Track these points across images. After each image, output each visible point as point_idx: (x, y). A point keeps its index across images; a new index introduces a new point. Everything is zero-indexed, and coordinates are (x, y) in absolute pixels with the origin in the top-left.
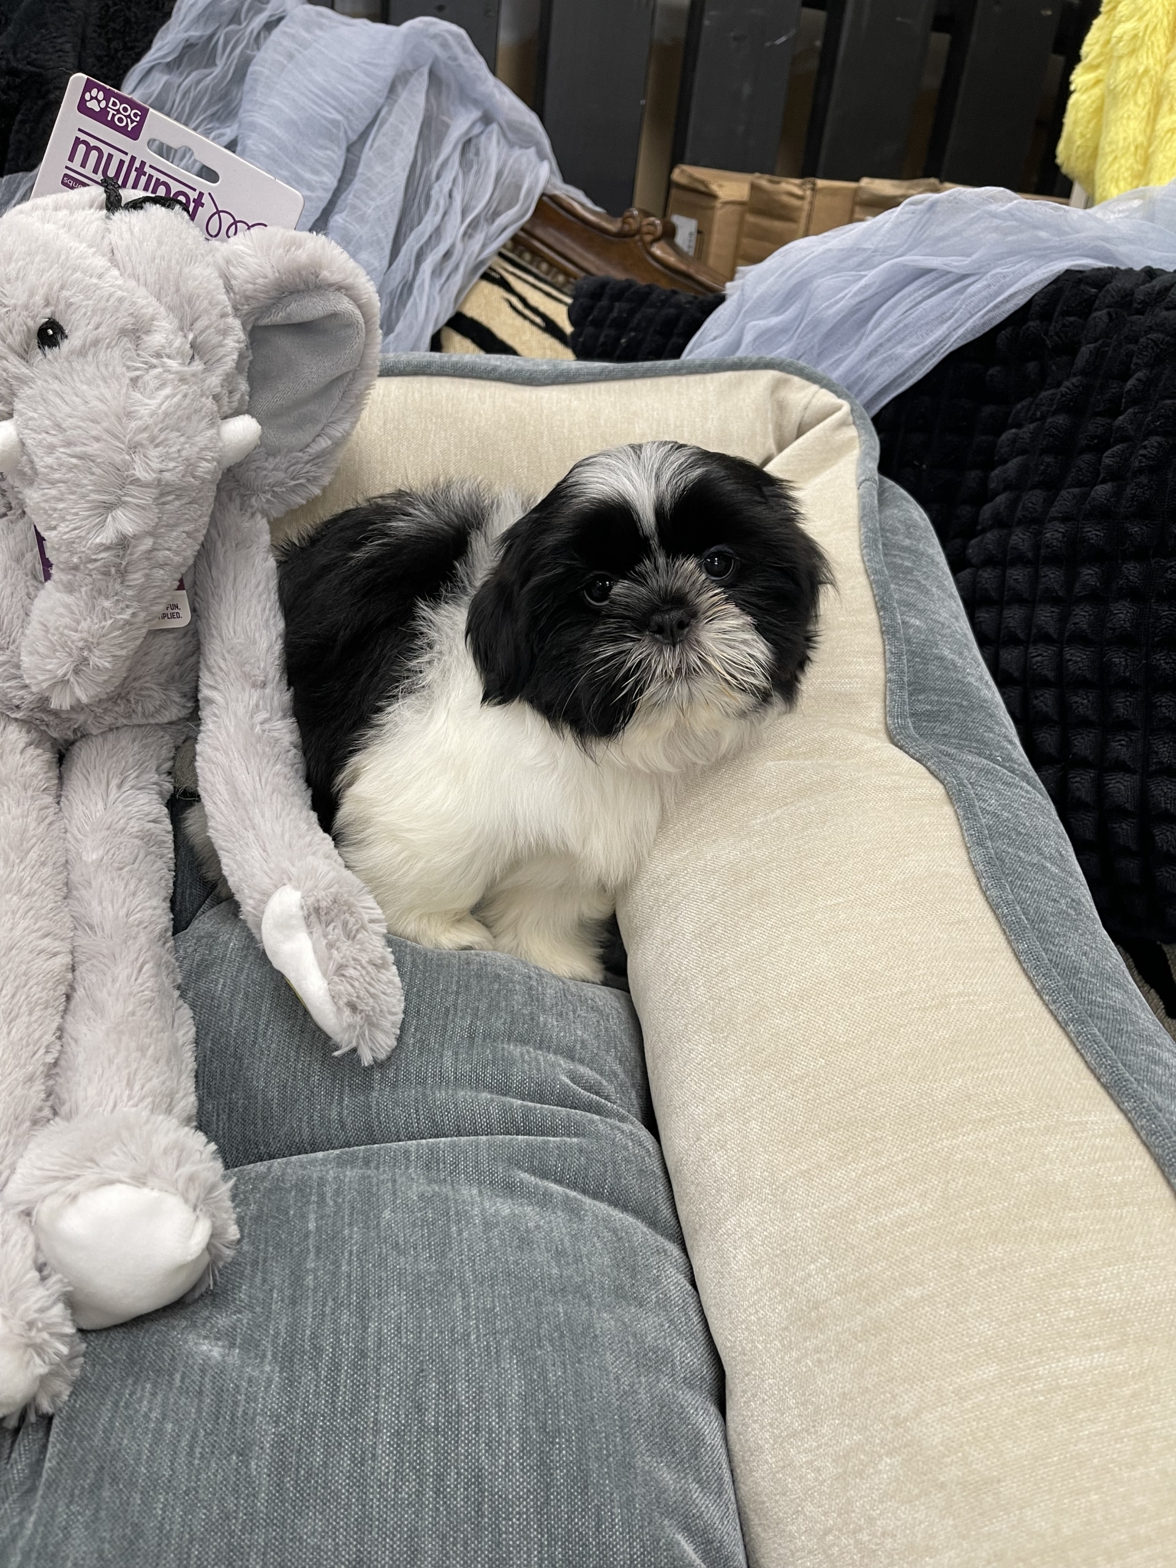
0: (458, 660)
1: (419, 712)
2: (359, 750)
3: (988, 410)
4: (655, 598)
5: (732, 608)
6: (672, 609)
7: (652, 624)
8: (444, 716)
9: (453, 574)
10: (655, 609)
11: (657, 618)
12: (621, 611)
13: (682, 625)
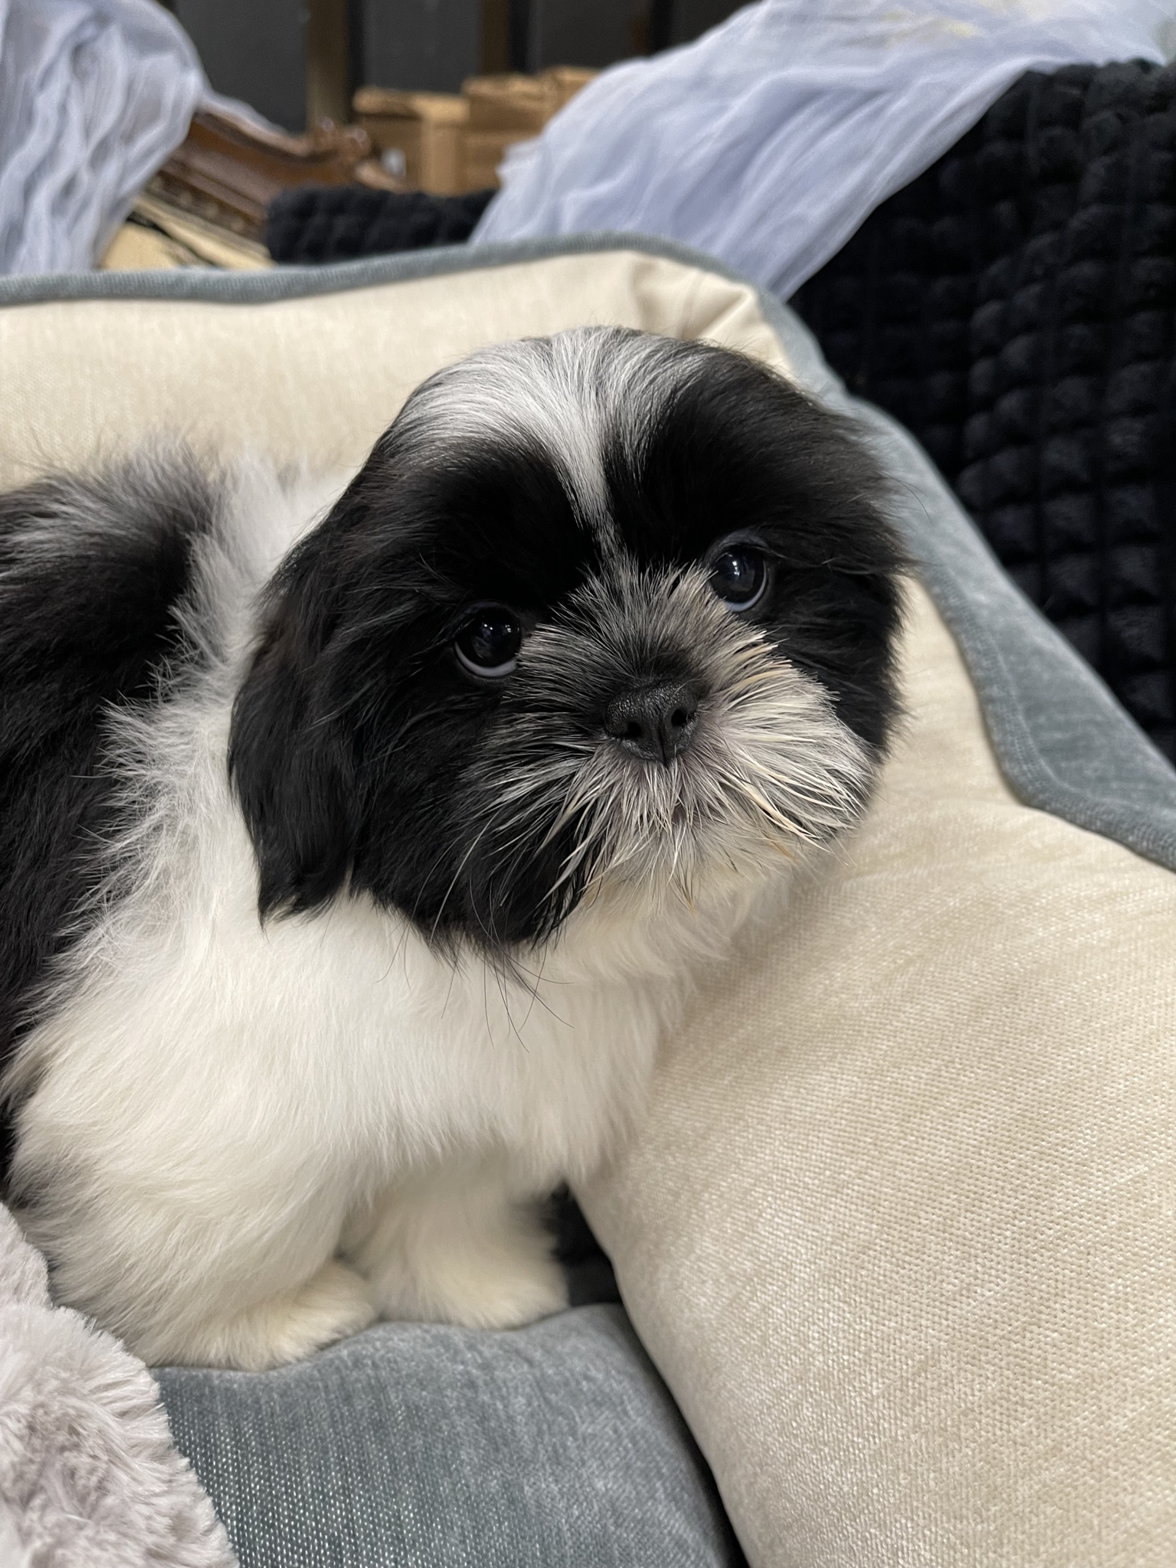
0: (210, 825)
1: (151, 931)
2: (37, 1023)
3: (941, 286)
4: (617, 662)
5: (787, 673)
6: (657, 685)
7: (615, 719)
8: (204, 942)
9: (171, 635)
10: (618, 687)
11: (626, 706)
12: (544, 694)
13: (680, 718)
